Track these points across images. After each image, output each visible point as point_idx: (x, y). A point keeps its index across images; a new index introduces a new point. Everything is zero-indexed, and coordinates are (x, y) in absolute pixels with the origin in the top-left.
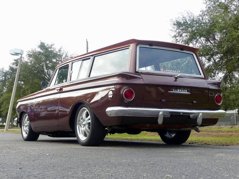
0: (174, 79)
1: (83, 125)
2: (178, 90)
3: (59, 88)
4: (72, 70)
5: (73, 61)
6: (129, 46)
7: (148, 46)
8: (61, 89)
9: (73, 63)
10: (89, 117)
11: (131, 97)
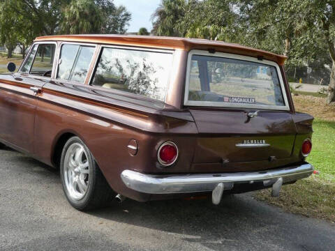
0: (246, 119)
1: (75, 172)
2: (252, 141)
3: (37, 89)
4: (60, 58)
5: (64, 43)
6: (174, 50)
7: (207, 53)
8: (39, 92)
9: (62, 45)
10: (87, 164)
11: (170, 159)
